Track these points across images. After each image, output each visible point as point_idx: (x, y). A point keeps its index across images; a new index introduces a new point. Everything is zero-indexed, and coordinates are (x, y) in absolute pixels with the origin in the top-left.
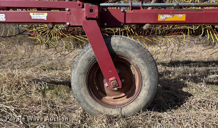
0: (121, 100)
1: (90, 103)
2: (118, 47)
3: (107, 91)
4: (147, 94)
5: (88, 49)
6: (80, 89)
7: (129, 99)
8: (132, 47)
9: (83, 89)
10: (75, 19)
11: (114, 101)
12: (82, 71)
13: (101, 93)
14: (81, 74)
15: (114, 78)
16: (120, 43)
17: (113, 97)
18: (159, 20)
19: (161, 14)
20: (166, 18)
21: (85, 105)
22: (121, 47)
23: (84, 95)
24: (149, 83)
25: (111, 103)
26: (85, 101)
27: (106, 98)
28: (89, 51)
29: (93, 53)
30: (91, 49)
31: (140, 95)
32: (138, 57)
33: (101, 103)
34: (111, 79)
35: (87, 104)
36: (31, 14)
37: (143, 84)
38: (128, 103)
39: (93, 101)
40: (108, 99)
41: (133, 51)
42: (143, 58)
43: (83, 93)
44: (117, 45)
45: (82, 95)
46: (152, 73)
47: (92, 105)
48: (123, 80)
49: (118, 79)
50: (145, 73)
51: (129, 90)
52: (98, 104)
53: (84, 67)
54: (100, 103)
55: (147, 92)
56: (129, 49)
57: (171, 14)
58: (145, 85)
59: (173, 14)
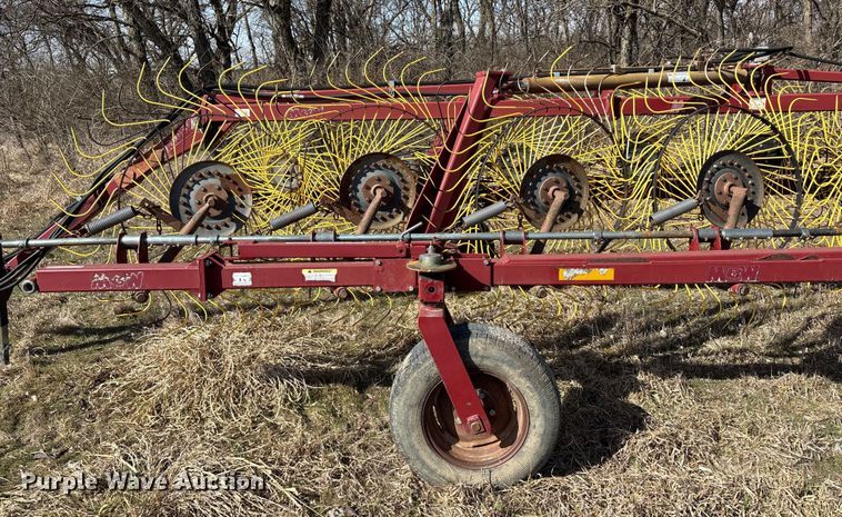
0: (489, 451)
1: (428, 461)
2: (483, 357)
3: (460, 432)
4: (538, 444)
5: (426, 358)
6: (409, 435)
7: (505, 450)
8: (509, 358)
9: (414, 435)
10: (392, 280)
11: (475, 453)
12: (414, 400)
13: (447, 436)
14: (412, 406)
15: (476, 416)
16: (485, 349)
17: (472, 444)
18: (561, 278)
19: (564, 267)
20: (575, 275)
21: (418, 466)
22: (488, 358)
23: (417, 446)
24: (543, 422)
25: (470, 457)
26: (418, 458)
27: (458, 445)
28: (427, 364)
29: (435, 369)
30: (432, 360)
31: (526, 444)
32: (520, 375)
33: (450, 460)
34: (471, 418)
35: (423, 463)
36: (305, 272)
37: (532, 423)
38: (504, 459)
39: (434, 456)
40: (463, 447)
41: (510, 366)
42: (529, 378)
43: (416, 443)
44: (480, 354)
45: (412, 447)
46: (548, 405)
47: (434, 466)
48: (493, 413)
49: (485, 417)
50: (534, 403)
51: (504, 429)
52: (444, 462)
53: (418, 393)
54: (447, 461)
55: (539, 439)
56: (503, 362)
57: (584, 268)
58: (535, 427)
59: (588, 267)
